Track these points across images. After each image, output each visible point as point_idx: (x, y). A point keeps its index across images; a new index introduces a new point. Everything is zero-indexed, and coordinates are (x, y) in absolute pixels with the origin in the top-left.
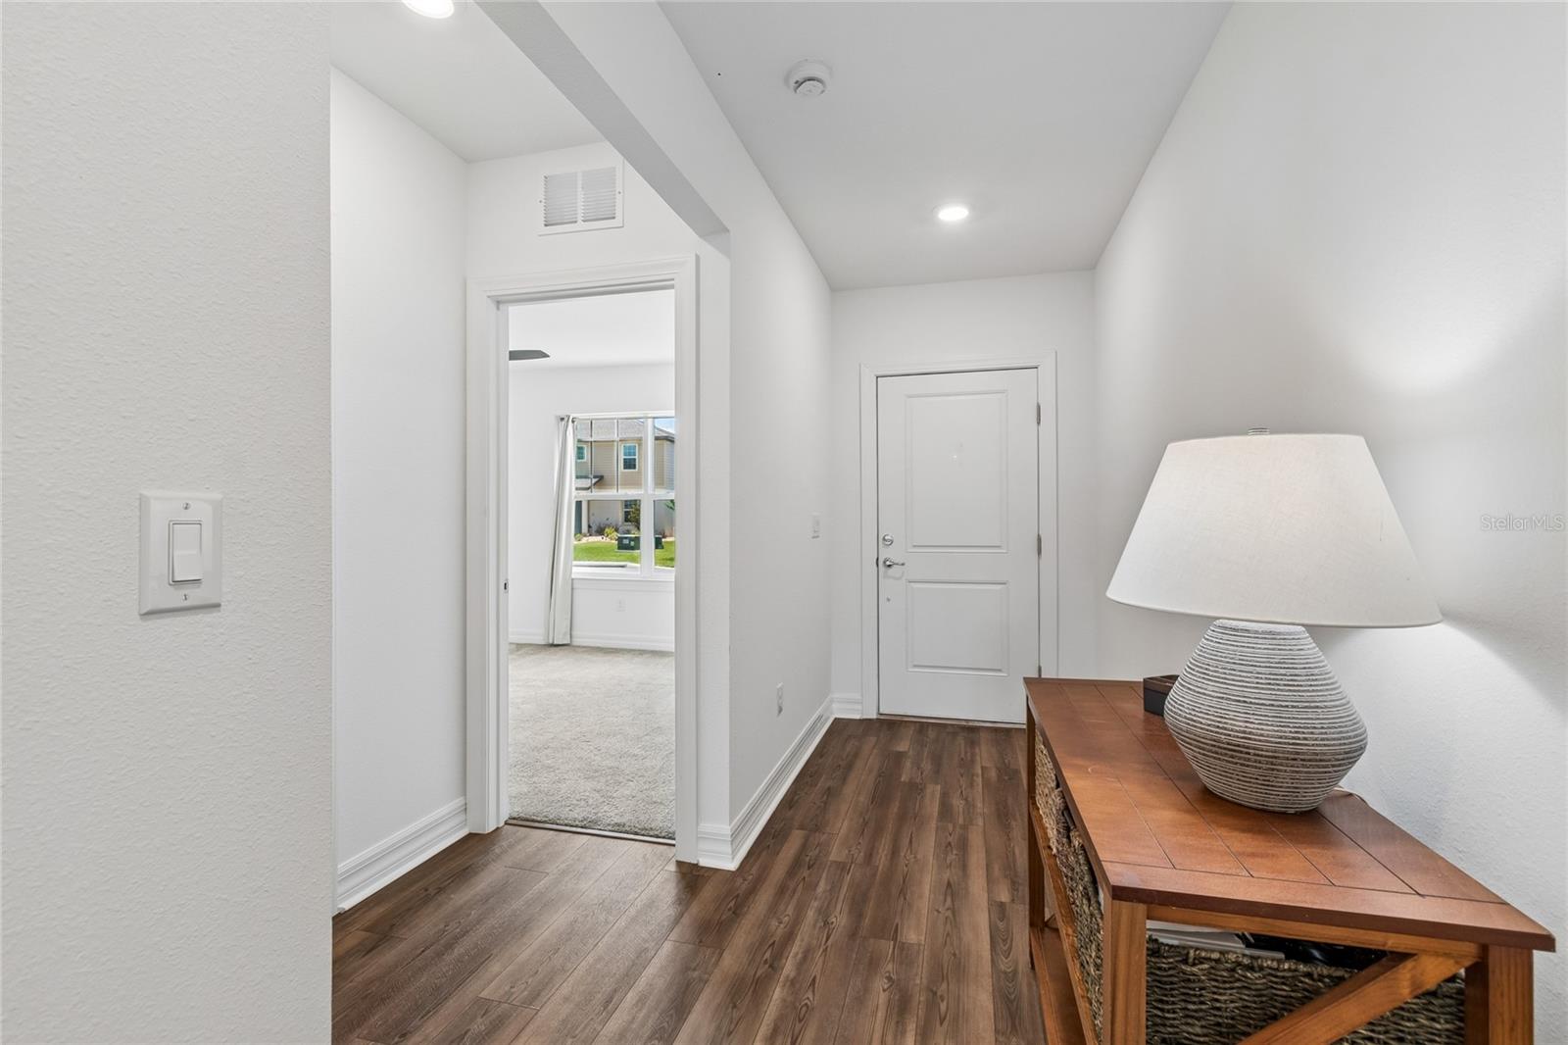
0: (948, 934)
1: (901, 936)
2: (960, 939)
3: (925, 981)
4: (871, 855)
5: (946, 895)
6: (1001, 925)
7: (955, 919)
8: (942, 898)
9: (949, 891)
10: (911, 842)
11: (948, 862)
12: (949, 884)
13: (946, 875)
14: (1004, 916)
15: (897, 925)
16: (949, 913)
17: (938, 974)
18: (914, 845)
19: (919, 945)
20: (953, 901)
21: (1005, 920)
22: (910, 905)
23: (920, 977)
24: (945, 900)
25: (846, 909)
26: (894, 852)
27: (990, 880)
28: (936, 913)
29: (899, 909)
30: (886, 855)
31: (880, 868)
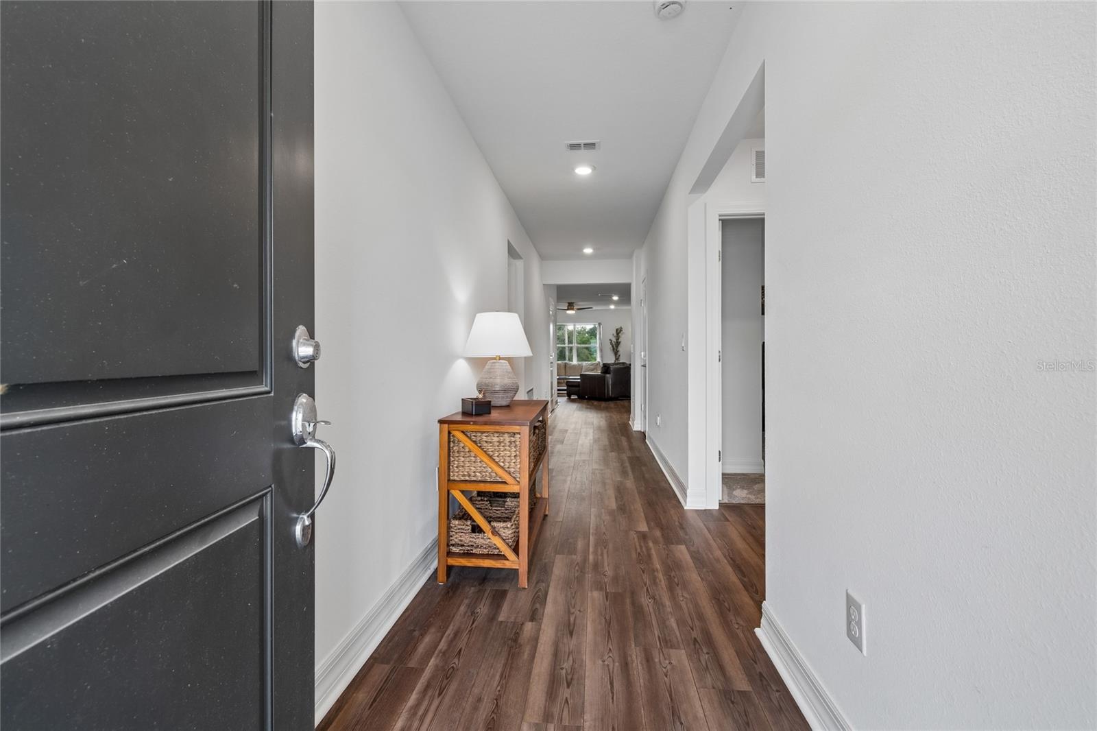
0: (573, 598)
1: (603, 596)
2: (566, 596)
3: (587, 575)
4: (648, 661)
5: (574, 624)
6: (538, 606)
7: (568, 606)
8: (577, 622)
9: (571, 628)
10: (612, 684)
11: (571, 658)
12: (571, 634)
13: (574, 642)
14: (533, 612)
15: (607, 600)
16: (572, 610)
17: (580, 580)
18: (607, 679)
19: (591, 590)
20: (569, 620)
21: (533, 609)
22: (600, 613)
23: (589, 576)
24: (575, 620)
25: (646, 609)
26: (626, 666)
27: (535, 640)
28: (582, 610)
29: (608, 611)
30: (633, 661)
31: (633, 646)
